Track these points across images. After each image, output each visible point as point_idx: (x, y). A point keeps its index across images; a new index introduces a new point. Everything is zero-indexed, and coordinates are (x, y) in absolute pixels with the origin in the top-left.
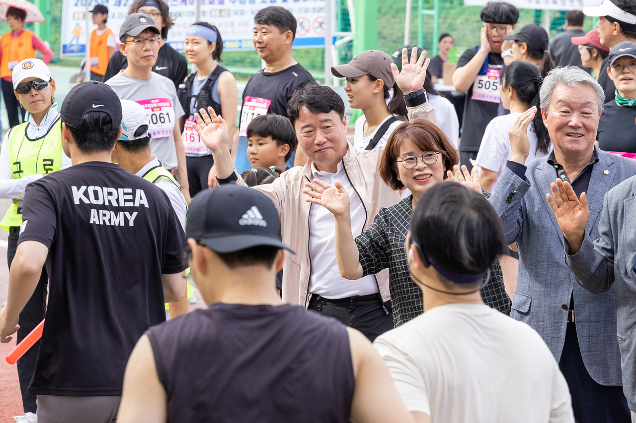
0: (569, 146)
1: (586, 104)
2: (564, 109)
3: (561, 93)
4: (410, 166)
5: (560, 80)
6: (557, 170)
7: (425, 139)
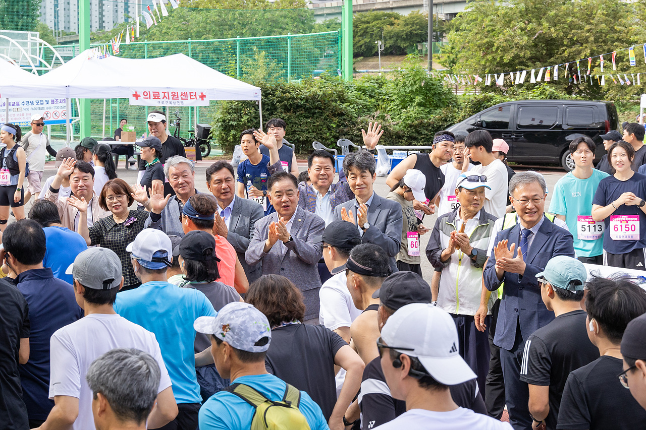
0: (182, 192)
1: (184, 172)
2: (175, 177)
3: (173, 170)
4: (111, 201)
5: (170, 164)
6: (179, 202)
7: (117, 189)
